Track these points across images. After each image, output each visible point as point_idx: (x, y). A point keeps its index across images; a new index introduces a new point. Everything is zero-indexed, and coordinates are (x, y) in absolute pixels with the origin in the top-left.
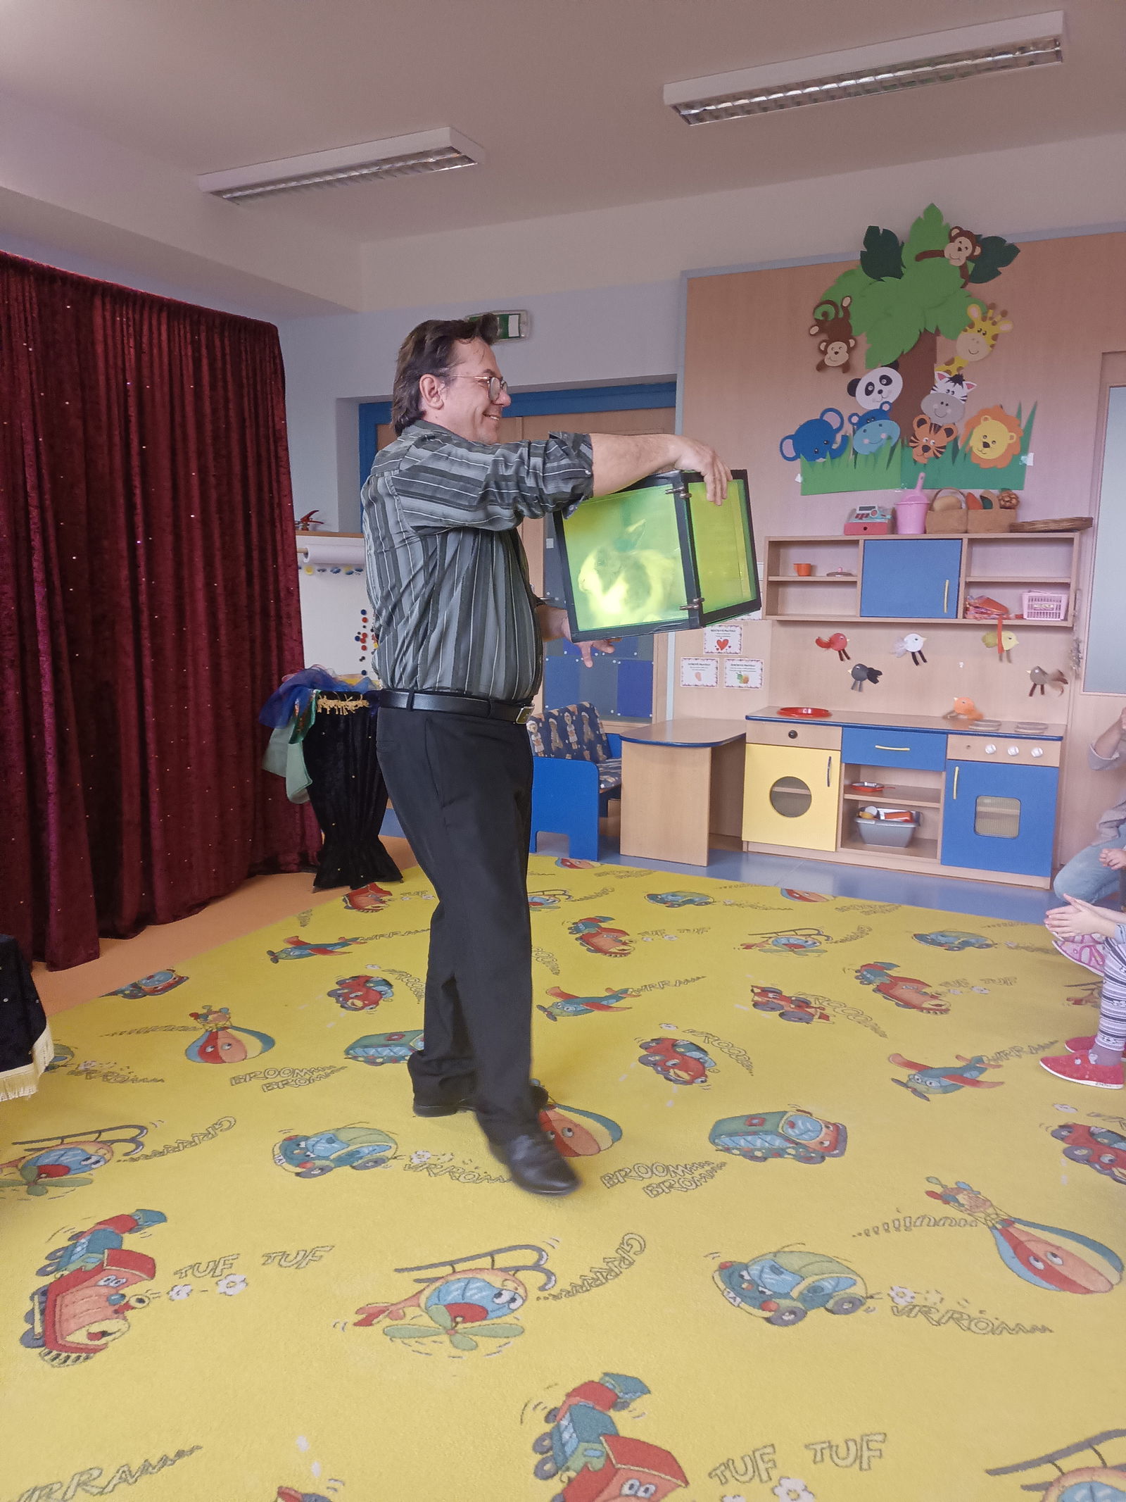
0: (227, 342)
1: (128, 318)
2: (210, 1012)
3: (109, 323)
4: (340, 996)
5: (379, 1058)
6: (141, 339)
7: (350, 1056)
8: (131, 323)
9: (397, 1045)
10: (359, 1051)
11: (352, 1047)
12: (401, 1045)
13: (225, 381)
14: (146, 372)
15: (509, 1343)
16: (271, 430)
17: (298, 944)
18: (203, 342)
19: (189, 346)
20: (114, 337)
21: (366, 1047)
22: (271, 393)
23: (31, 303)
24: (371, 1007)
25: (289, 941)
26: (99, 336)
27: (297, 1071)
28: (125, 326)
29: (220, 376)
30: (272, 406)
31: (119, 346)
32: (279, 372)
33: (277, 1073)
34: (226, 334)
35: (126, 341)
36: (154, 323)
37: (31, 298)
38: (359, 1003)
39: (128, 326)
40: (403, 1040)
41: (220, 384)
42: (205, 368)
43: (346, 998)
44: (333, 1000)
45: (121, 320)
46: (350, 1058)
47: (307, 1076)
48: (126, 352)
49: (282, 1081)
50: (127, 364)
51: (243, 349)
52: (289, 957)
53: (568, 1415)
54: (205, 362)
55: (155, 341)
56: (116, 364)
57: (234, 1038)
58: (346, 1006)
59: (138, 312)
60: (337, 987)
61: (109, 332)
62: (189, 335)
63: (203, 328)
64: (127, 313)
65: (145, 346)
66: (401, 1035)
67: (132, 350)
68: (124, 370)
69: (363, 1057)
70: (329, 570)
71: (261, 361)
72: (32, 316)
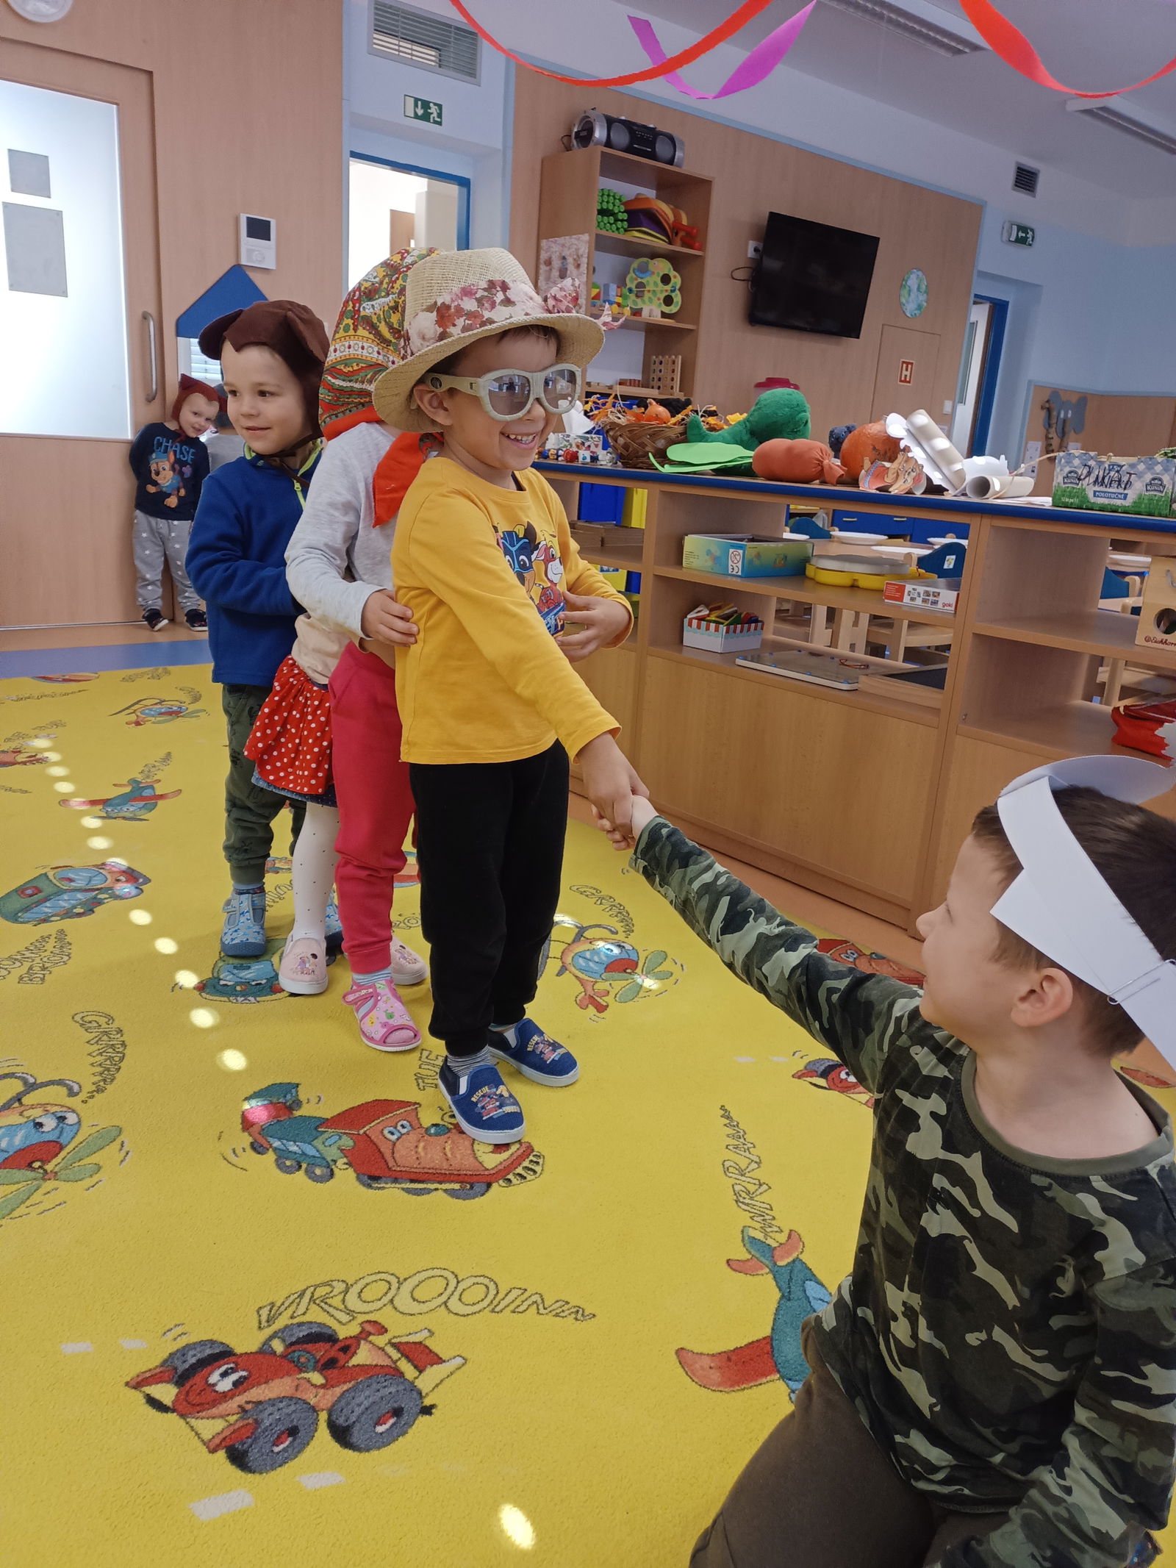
15: (123, 1143)
53: (270, 1139)
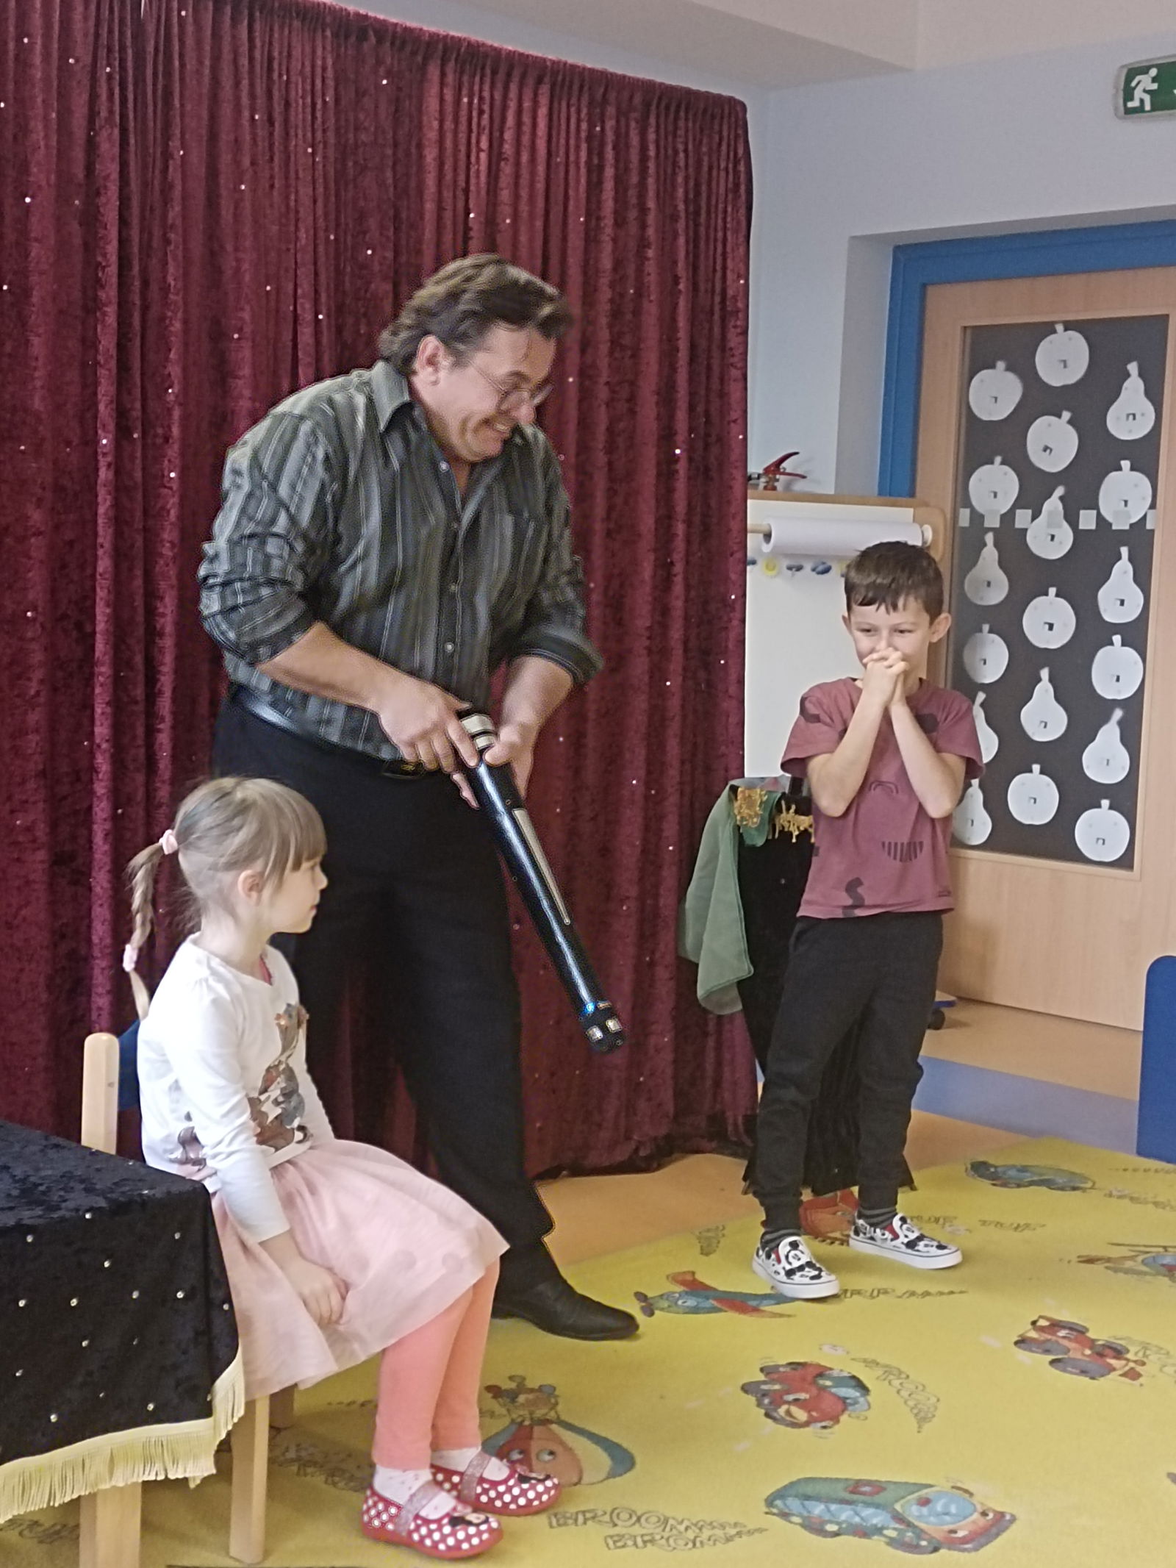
0: (652, 136)
1: (481, 99)
2: (522, 1388)
3: (449, 108)
4: (765, 1394)
5: (831, 1522)
6: (502, 133)
7: (775, 1511)
8: (486, 107)
9: (868, 1505)
10: (793, 1504)
11: (781, 1494)
12: (877, 1506)
13: (643, 210)
14: (505, 195)
16: (717, 299)
17: (694, 1286)
18: (610, 137)
19: (584, 146)
20: (456, 132)
21: (808, 1498)
22: (725, 229)
23: (323, 81)
24: (824, 1424)
25: (676, 1278)
26: (431, 135)
27: (671, 1522)
28: (475, 114)
29: (634, 201)
30: (724, 254)
31: (463, 148)
32: (743, 188)
33: (634, 1518)
34: (652, 121)
35: (474, 140)
36: (527, 104)
37: (324, 69)
38: (801, 1415)
39: (481, 112)
40: (879, 1498)
41: (633, 214)
42: (609, 185)
43: (777, 1400)
44: (751, 1400)
45: (470, 103)
46: (774, 1514)
47: (691, 1535)
48: (473, 159)
49: (642, 1536)
50: (473, 181)
51: (681, 147)
52: (674, 1308)
54: (609, 172)
55: (526, 139)
56: (455, 181)
57: (562, 1443)
58: (775, 1415)
59: (499, 86)
60: (762, 1377)
61: (449, 125)
62: (584, 126)
63: (611, 110)
64: (481, 91)
65: (508, 148)
66: (878, 1487)
67: (483, 156)
68: (467, 191)
69: (800, 1515)
70: (808, 567)
71: (710, 168)
72: (324, 102)
